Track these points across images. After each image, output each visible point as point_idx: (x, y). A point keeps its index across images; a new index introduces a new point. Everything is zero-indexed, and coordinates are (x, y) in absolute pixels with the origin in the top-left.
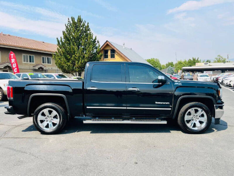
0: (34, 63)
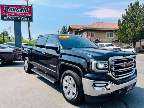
0: (113, 37)
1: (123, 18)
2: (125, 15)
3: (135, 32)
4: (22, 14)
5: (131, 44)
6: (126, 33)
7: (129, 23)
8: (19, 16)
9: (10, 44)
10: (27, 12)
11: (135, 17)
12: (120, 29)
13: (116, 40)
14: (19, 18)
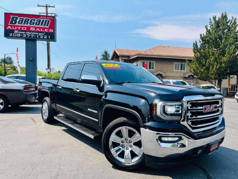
0: (185, 71)
1: (201, 40)
2: (205, 34)
3: (221, 63)
4: (40, 28)
5: (214, 83)
6: (205, 64)
7: (212, 48)
8: (35, 32)
9: (17, 77)
10: (47, 25)
11: (221, 38)
12: (197, 58)
13: (189, 76)
14: (34, 35)
